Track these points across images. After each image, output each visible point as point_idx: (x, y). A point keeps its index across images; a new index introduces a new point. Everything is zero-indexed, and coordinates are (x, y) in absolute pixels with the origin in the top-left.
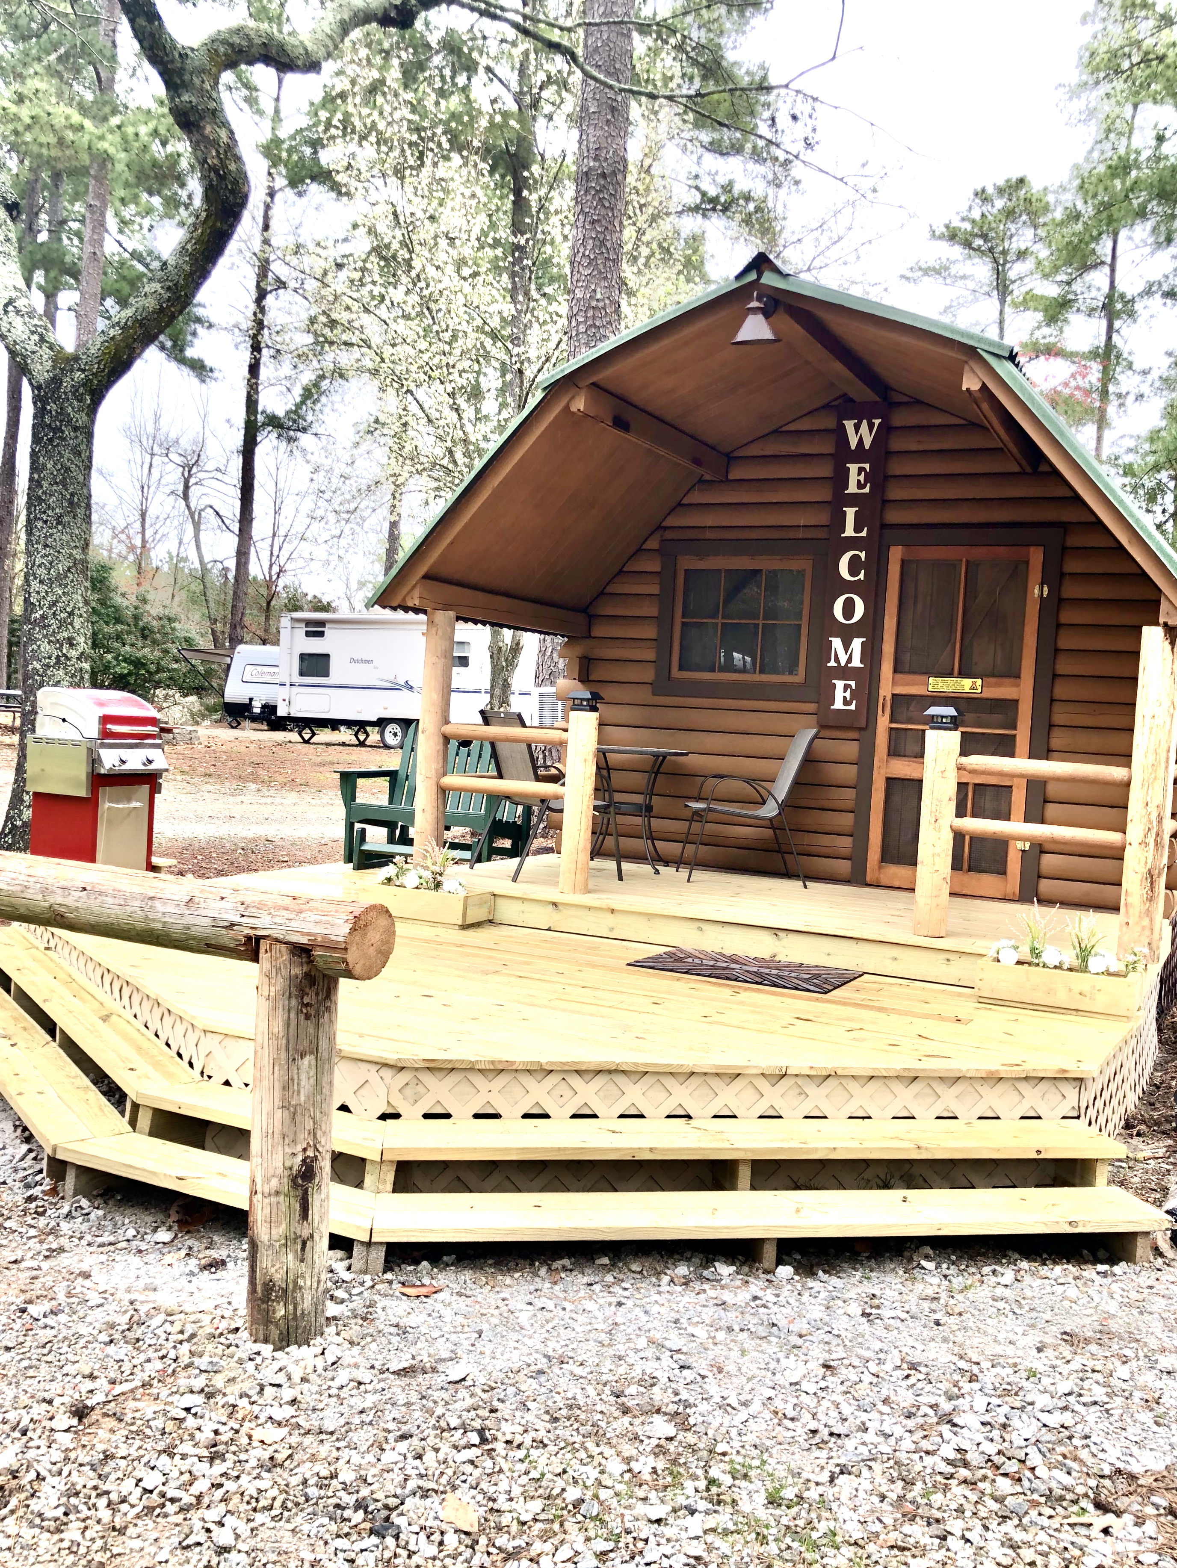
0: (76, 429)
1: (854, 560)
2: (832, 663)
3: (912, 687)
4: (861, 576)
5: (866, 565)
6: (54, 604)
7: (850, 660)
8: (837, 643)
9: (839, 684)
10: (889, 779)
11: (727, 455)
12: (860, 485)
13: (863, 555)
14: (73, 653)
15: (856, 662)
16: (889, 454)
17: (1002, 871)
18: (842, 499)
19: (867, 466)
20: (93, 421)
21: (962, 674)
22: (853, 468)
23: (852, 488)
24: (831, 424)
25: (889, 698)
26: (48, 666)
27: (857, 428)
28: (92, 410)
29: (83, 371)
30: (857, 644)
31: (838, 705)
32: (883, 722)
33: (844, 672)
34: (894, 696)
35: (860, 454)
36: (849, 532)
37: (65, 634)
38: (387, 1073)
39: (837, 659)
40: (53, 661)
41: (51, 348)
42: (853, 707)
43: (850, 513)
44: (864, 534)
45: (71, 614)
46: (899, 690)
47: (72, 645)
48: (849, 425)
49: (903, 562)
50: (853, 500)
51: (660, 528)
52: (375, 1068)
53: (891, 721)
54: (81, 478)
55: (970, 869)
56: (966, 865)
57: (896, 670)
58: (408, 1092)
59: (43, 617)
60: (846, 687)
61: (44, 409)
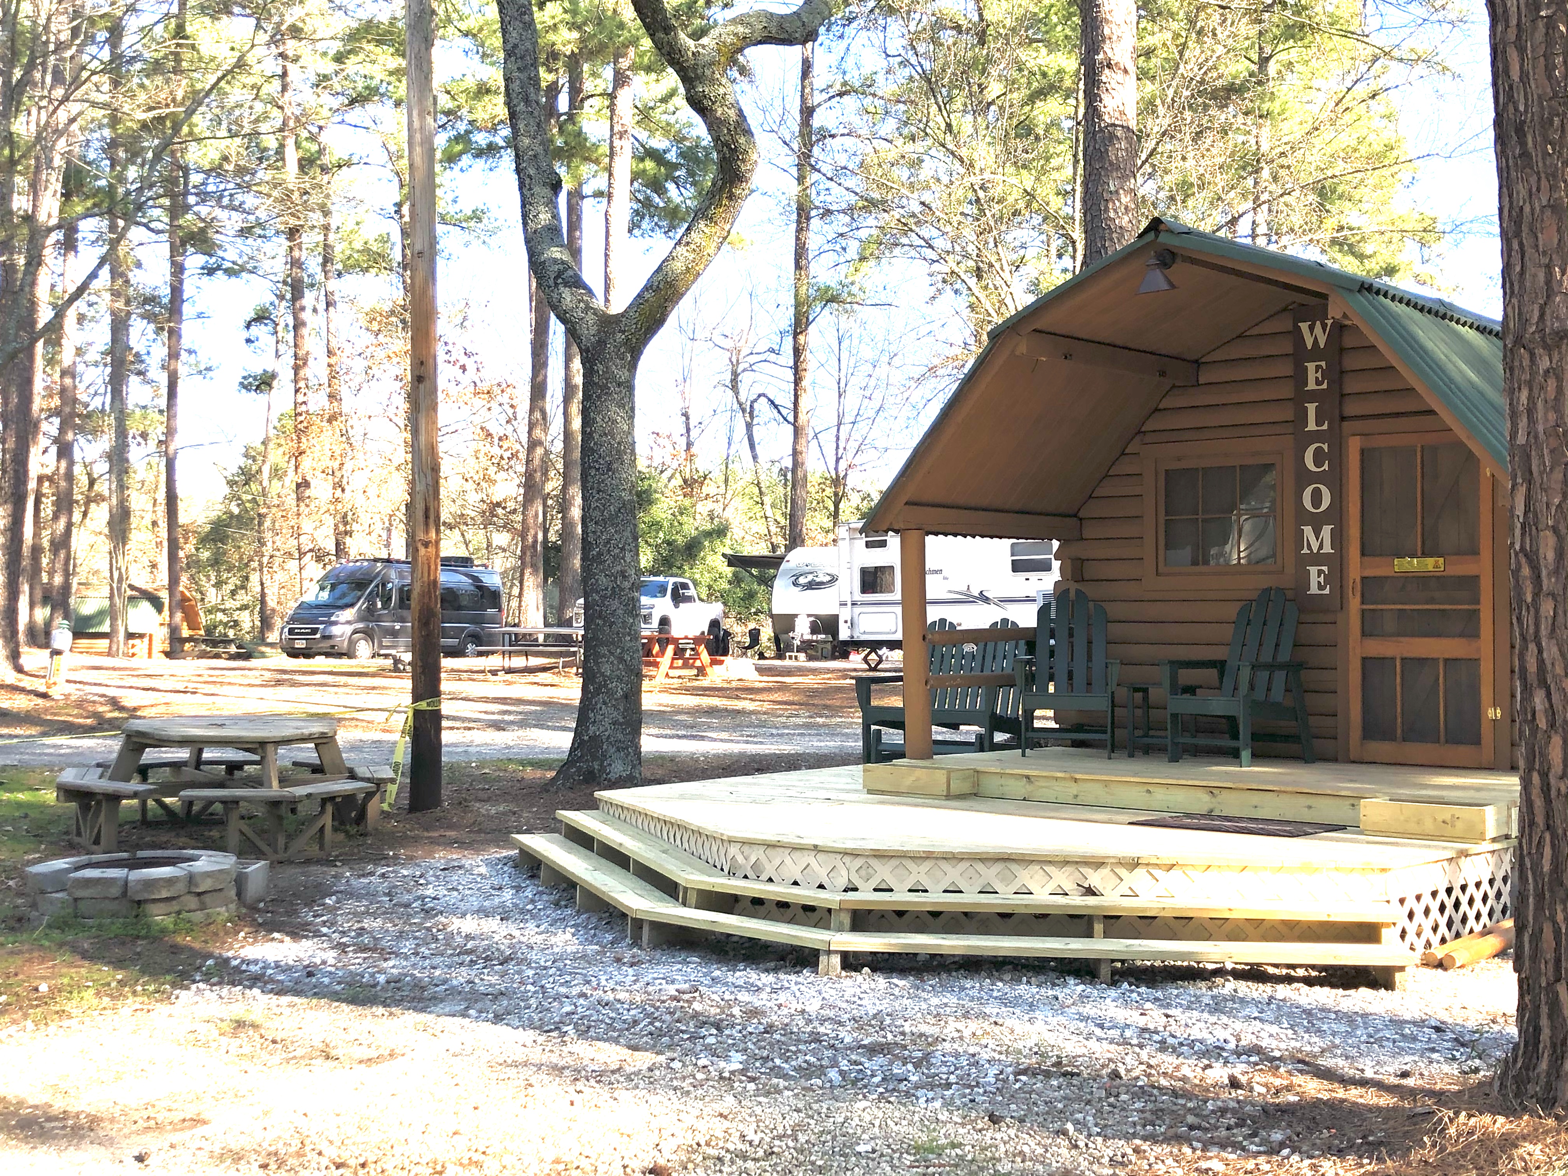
0: (619, 385)
1: (1318, 453)
2: (1305, 551)
3: (1378, 569)
4: (1326, 467)
5: (1329, 456)
6: (608, 542)
7: (1321, 547)
8: (1308, 531)
9: (1313, 570)
10: (1364, 659)
11: (1196, 361)
12: (1318, 382)
13: (1325, 447)
14: (627, 585)
15: (1327, 549)
16: (1342, 350)
17: (1476, 741)
18: (1301, 397)
19: (1323, 364)
20: (633, 376)
21: (1425, 555)
22: (1311, 366)
23: (1311, 386)
24: (1288, 325)
25: (1358, 580)
26: (605, 597)
27: (1311, 328)
28: (633, 366)
29: (623, 332)
30: (1326, 530)
31: (1314, 590)
32: (1354, 604)
33: (1317, 559)
34: (1363, 579)
35: (1316, 353)
36: (1312, 426)
37: (619, 568)
38: (847, 859)
39: (1309, 547)
40: (609, 593)
41: (595, 314)
42: (1327, 591)
43: (1311, 408)
44: (1325, 427)
45: (623, 549)
46: (1368, 573)
47: (624, 577)
48: (1304, 326)
49: (1362, 452)
50: (1313, 396)
51: (1139, 432)
52: (839, 856)
53: (1363, 603)
54: (626, 427)
55: (1447, 742)
56: (1442, 738)
57: (1363, 554)
58: (863, 872)
59: (600, 554)
60: (1320, 572)
61: (592, 368)
